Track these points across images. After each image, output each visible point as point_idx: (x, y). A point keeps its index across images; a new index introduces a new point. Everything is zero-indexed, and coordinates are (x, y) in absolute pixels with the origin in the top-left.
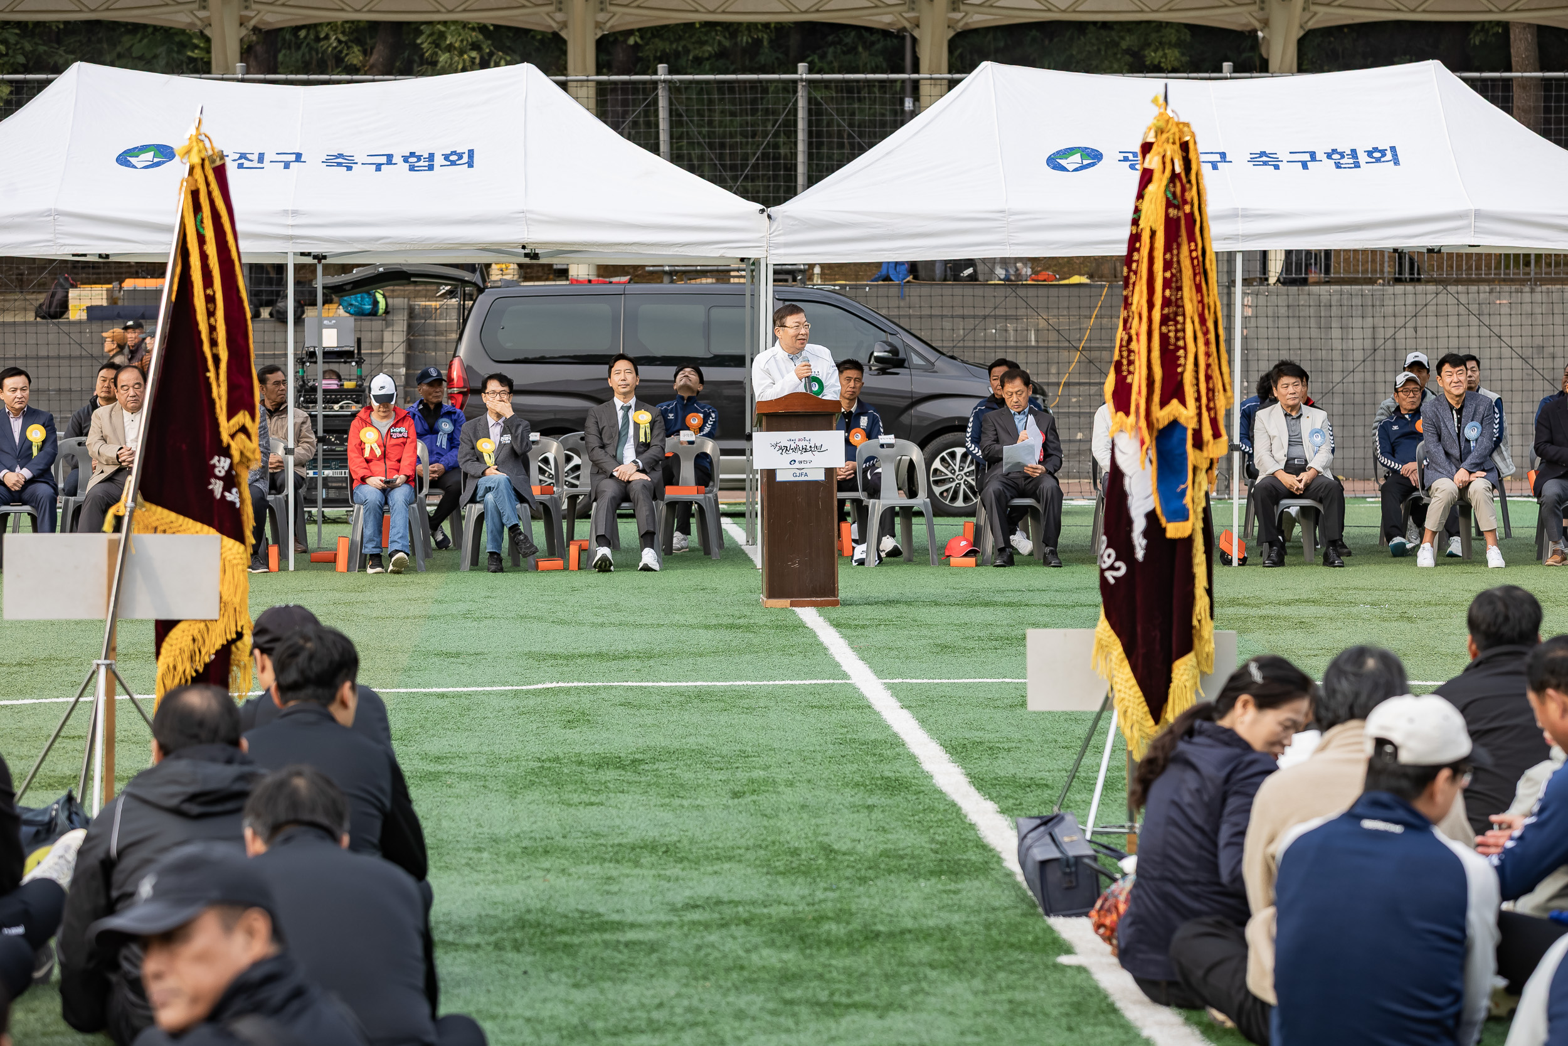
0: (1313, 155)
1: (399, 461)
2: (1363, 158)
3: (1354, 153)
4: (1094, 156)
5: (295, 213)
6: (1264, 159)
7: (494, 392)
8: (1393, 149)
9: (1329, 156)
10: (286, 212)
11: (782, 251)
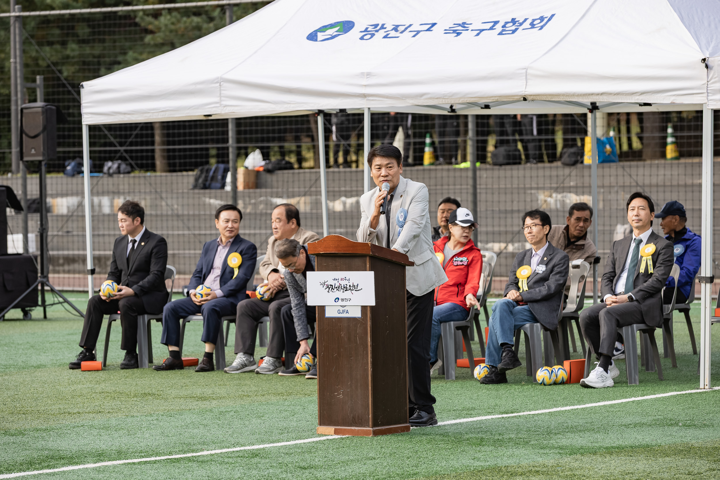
5: (369, 75)
10: (363, 74)
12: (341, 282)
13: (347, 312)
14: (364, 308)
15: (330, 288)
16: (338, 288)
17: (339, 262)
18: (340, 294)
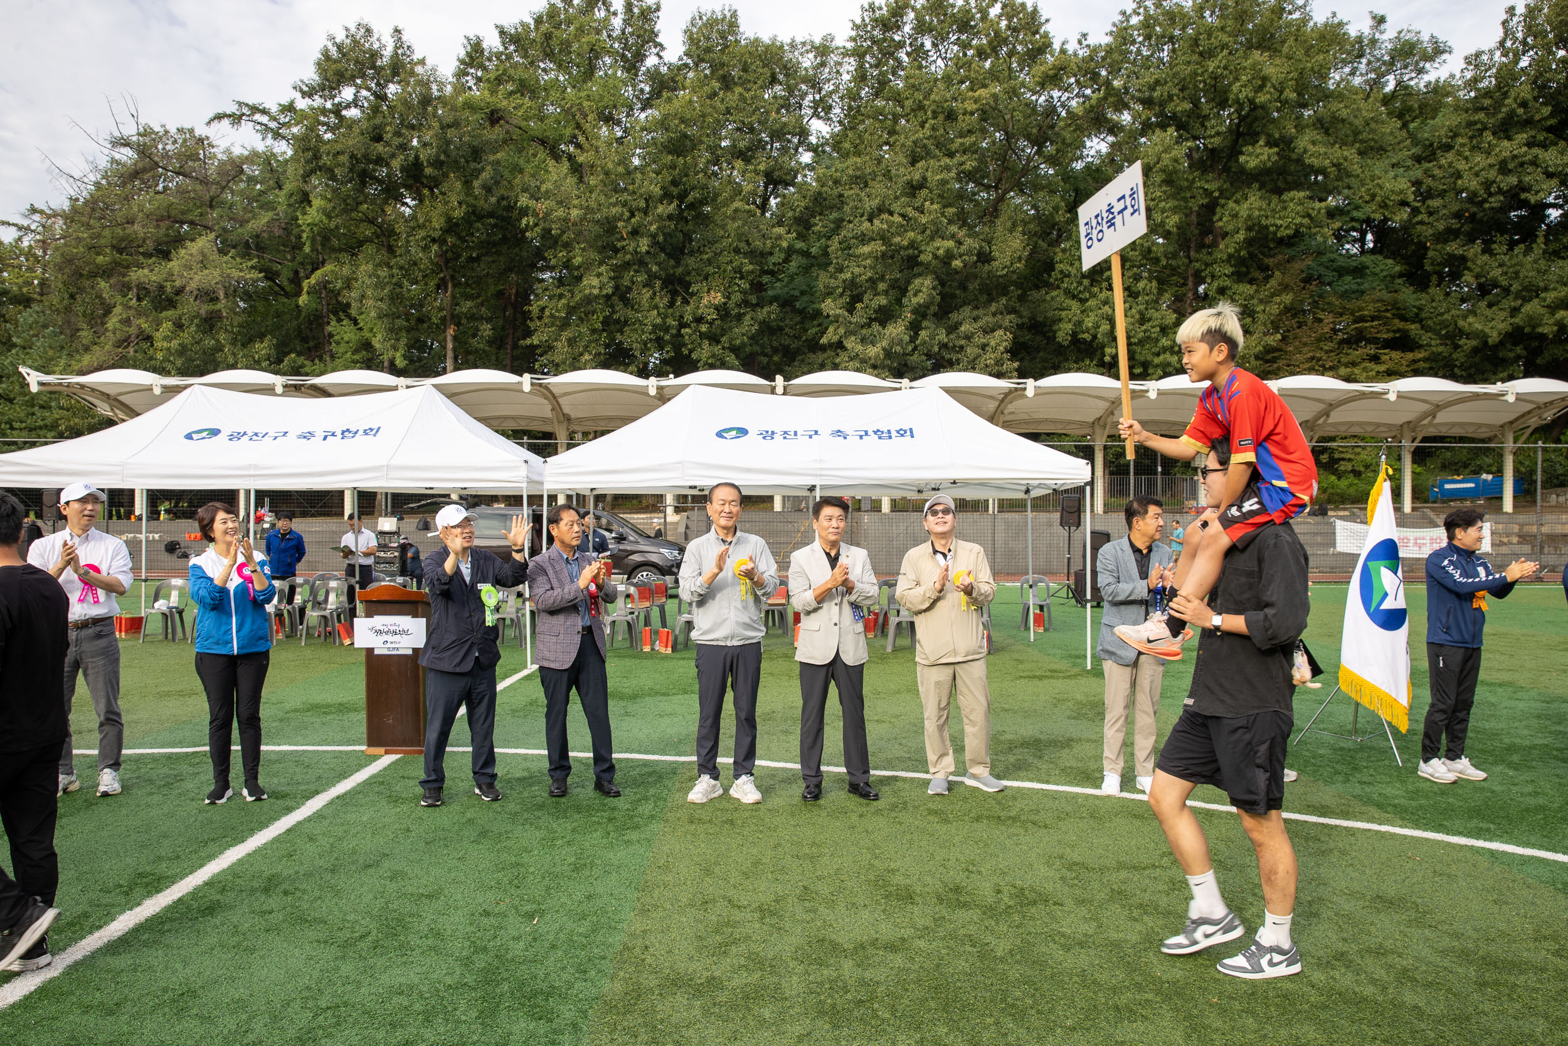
0: (866, 433)
2: (894, 434)
3: (889, 432)
4: (743, 432)
6: (839, 433)
8: (911, 430)
9: (875, 433)
12: (390, 626)
13: (397, 651)
14: (415, 650)
15: (379, 632)
16: (387, 633)
17: (388, 607)
18: (389, 638)
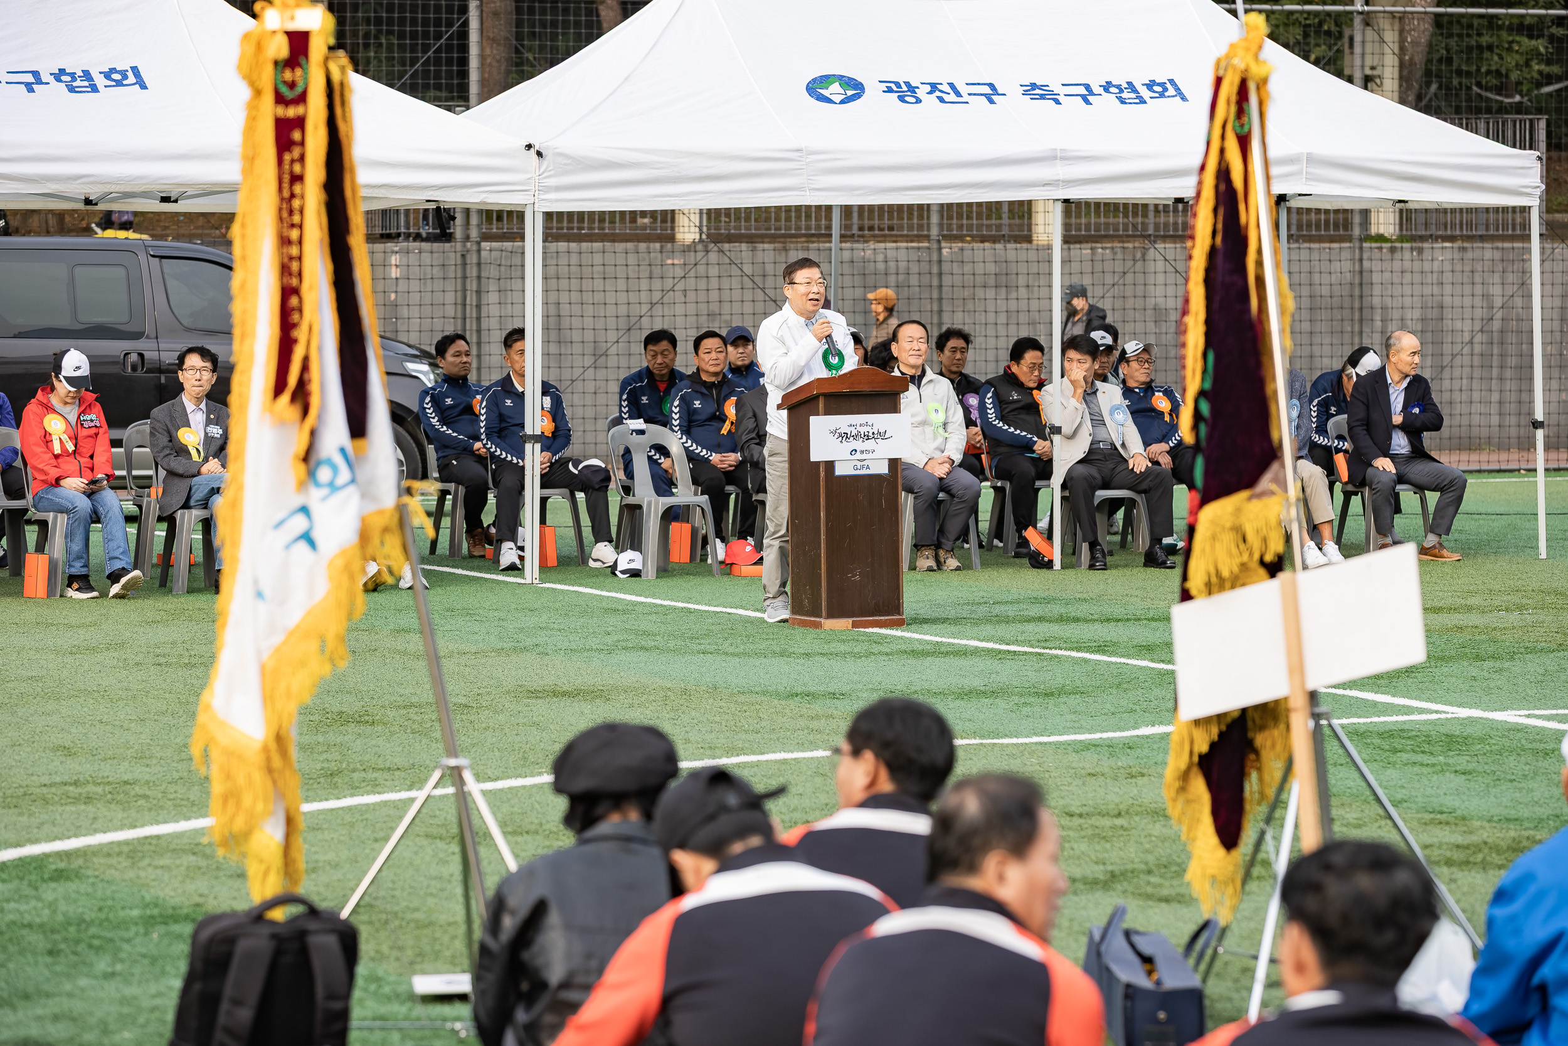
1: (92, 457)
2: (1144, 92)
3: (1132, 86)
4: (855, 89)
6: (1035, 91)
7: (193, 368)
8: (1171, 81)
9: (1106, 90)
11: (552, 196)
12: (859, 429)
13: (868, 468)
15: (844, 436)
16: (855, 437)
17: (855, 402)
18: (858, 445)
